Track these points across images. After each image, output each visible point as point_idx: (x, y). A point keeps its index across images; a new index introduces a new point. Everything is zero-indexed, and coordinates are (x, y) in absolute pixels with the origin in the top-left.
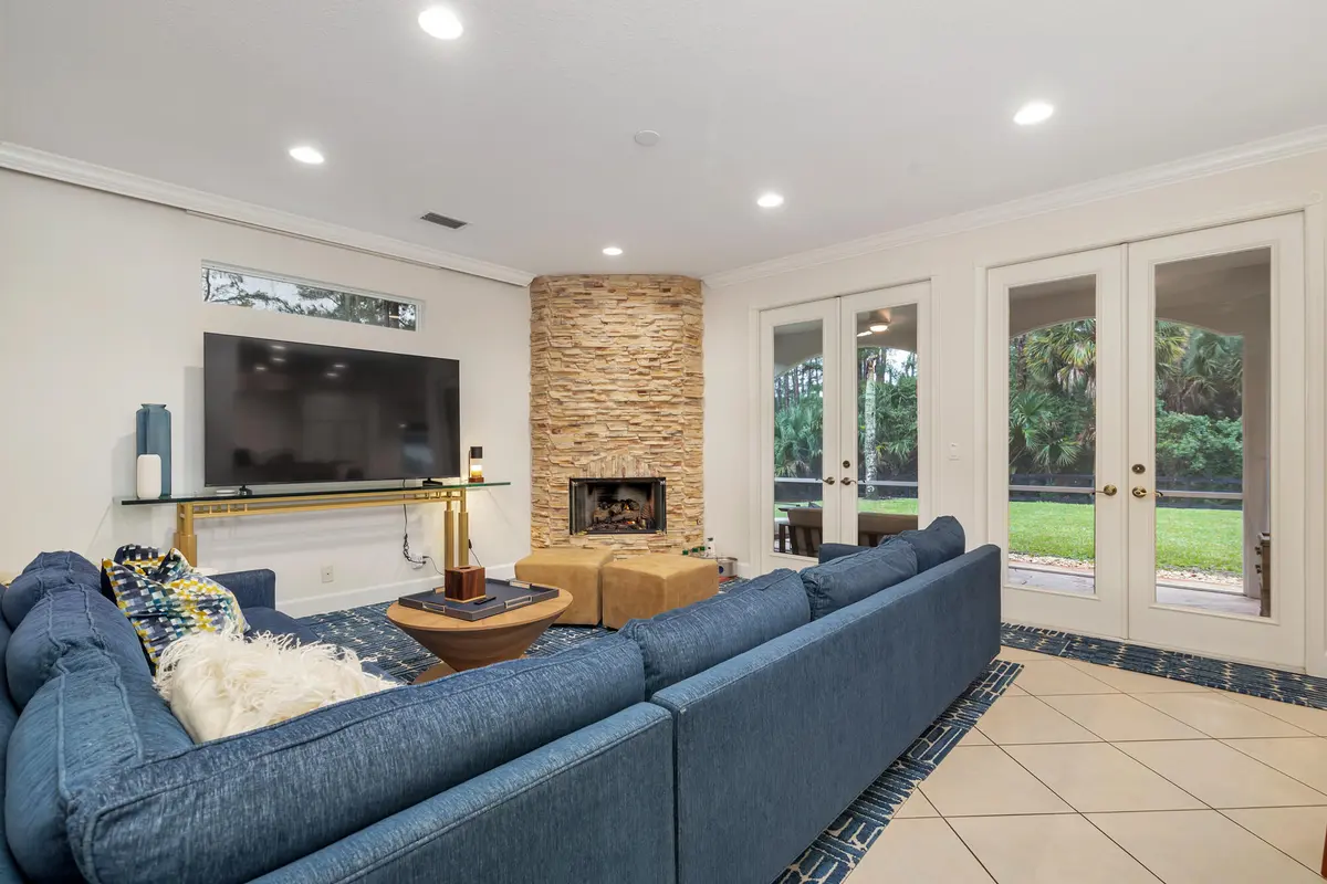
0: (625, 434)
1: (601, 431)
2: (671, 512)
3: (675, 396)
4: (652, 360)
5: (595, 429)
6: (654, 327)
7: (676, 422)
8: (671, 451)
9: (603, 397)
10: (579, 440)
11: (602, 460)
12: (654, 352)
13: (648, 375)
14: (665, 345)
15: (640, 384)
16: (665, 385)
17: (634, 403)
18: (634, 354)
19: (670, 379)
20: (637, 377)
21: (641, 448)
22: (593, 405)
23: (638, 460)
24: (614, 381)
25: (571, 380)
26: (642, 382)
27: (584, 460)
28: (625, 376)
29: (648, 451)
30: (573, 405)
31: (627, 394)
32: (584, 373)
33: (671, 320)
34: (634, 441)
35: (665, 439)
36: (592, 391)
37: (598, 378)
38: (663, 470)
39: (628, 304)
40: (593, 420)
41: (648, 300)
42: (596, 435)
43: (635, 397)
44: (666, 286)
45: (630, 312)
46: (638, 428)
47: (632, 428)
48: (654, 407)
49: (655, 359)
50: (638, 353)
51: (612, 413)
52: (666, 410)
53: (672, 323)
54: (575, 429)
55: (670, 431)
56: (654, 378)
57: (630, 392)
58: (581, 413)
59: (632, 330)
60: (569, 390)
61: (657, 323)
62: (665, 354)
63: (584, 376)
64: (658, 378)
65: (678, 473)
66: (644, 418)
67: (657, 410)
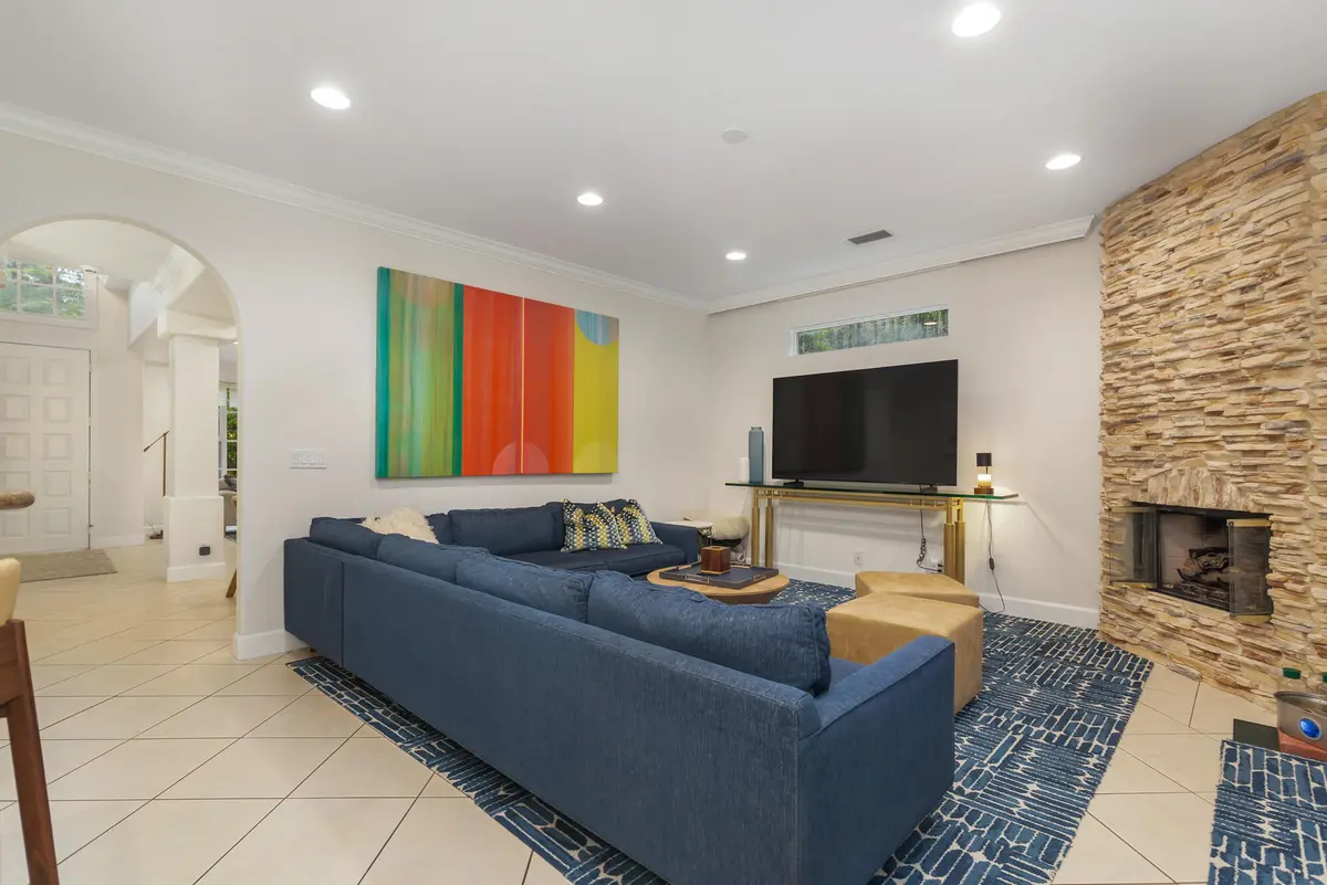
0: (1202, 431)
1: (1166, 427)
2: (1279, 584)
3: (1291, 351)
4: (1244, 290)
5: (1156, 427)
6: (1249, 227)
7: (1292, 403)
8: (1283, 463)
9: (1169, 372)
10: (1138, 442)
11: (1165, 473)
12: (1245, 274)
13: (1238, 320)
14: (1264, 256)
15: (1224, 338)
16: (1267, 334)
17: (1210, 377)
18: (1215, 289)
19: (1277, 318)
20: (1219, 328)
21: (1223, 457)
22: (1156, 387)
23: (1219, 478)
24: (1183, 343)
25: (1127, 354)
26: (1227, 335)
27: (1141, 475)
28: (1197, 332)
29: (1235, 462)
30: (1129, 391)
31: (1203, 362)
32: (1146, 339)
33: (1281, 200)
34: (1213, 444)
35: (1272, 438)
36: (1152, 365)
37: (1163, 342)
38: (1265, 500)
39: (1207, 202)
40: (1153, 411)
41: (1237, 180)
42: (1159, 436)
43: (1216, 365)
44: (1268, 139)
45: (1206, 216)
46: (1219, 421)
47: (1210, 421)
48: (1245, 380)
49: (1252, 287)
50: (1222, 284)
51: (1179, 397)
52: (1272, 381)
53: (1283, 205)
54: (1133, 426)
55: (1281, 422)
56: (1252, 323)
57: (1209, 356)
58: (1136, 402)
59: (1212, 247)
60: (1123, 370)
61: (1255, 218)
62: (1269, 272)
63: (1145, 343)
64: (1258, 322)
65: (1298, 509)
66: (1231, 401)
67: (1252, 383)
